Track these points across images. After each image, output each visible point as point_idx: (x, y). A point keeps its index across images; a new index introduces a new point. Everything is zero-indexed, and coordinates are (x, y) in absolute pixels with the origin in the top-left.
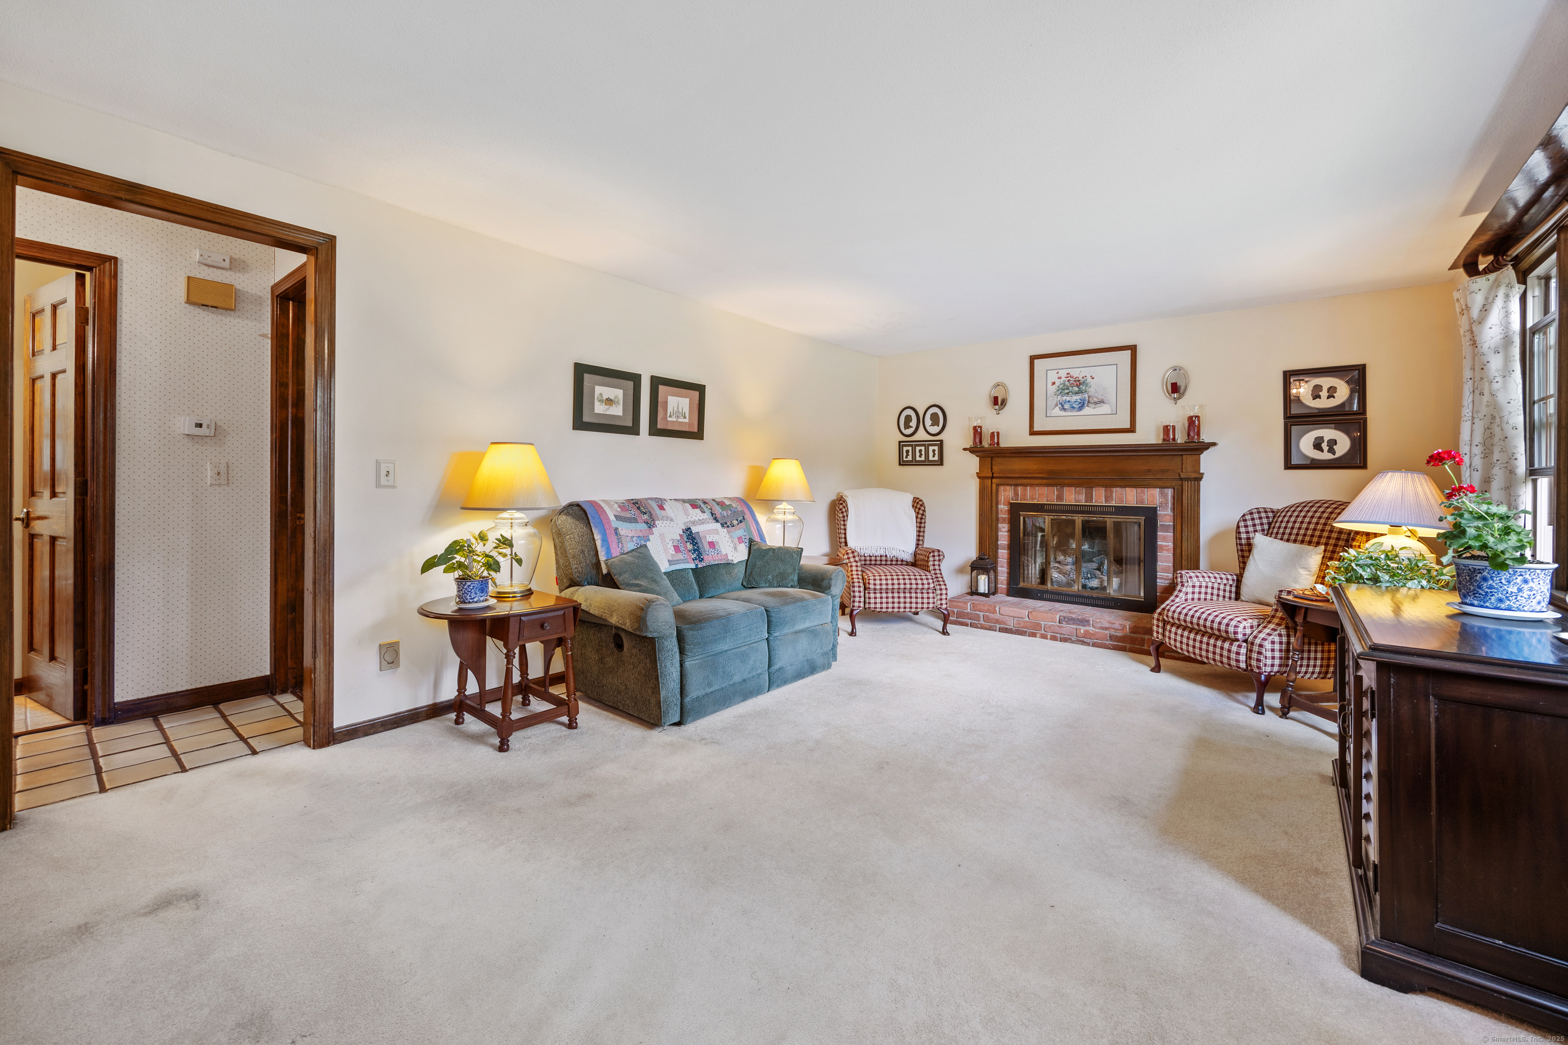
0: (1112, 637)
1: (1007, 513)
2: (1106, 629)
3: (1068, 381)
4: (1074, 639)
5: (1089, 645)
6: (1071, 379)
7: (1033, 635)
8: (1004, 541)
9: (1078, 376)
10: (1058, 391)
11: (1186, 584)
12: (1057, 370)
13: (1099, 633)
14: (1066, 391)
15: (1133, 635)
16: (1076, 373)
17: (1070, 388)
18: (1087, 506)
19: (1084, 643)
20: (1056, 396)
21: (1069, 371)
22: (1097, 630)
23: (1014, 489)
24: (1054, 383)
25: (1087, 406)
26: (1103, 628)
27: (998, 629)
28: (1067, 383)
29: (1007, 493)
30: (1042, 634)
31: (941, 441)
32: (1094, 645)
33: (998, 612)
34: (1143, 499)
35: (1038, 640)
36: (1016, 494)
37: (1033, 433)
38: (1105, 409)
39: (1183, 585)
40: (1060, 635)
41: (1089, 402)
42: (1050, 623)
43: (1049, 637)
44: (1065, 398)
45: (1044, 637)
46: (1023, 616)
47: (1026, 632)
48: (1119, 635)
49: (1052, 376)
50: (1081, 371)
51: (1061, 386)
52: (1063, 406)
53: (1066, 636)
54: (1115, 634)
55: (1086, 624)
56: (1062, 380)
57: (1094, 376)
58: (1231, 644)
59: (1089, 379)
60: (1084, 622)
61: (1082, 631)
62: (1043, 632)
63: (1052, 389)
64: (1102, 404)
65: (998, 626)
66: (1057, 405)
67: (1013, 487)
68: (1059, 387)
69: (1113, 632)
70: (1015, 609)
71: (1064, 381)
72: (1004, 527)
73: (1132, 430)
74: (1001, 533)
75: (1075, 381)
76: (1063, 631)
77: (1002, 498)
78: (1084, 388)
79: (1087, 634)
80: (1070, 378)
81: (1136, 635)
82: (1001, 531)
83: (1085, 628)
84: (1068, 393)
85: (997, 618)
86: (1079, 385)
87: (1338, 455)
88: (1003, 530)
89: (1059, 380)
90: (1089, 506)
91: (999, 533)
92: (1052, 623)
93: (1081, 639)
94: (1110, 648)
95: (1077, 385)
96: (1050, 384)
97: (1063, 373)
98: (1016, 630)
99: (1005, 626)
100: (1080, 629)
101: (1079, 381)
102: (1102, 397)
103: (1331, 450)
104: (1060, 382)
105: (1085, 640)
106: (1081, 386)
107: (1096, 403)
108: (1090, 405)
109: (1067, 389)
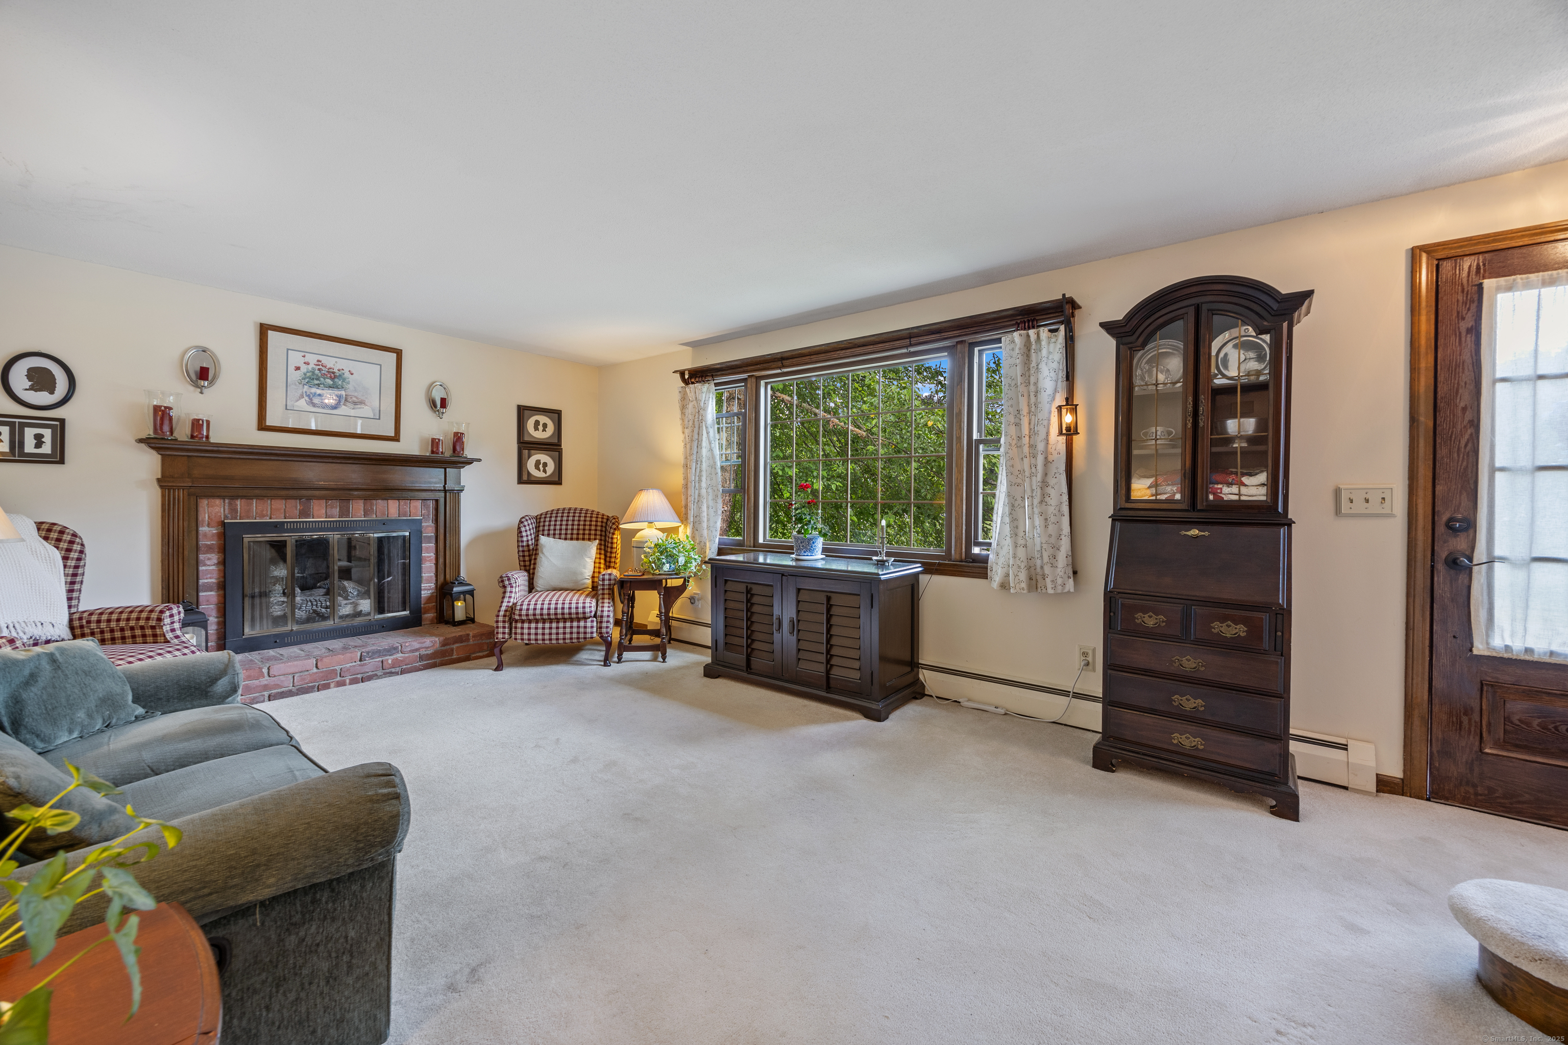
0: (421, 658)
1: (215, 538)
2: (417, 650)
3: (319, 369)
4: (379, 673)
5: (398, 674)
6: (323, 368)
7: (327, 687)
8: (210, 578)
9: (332, 366)
10: (304, 379)
11: (514, 585)
12: (304, 353)
13: (409, 657)
14: (316, 382)
15: (443, 648)
16: (330, 363)
17: (322, 379)
18: (342, 521)
19: (391, 674)
20: (301, 386)
21: (320, 358)
22: (406, 655)
23: (230, 504)
24: (298, 368)
25: (344, 405)
26: (413, 651)
27: (266, 698)
28: (317, 372)
29: (217, 509)
30: (338, 682)
31: (62, 422)
32: (403, 672)
33: (266, 674)
34: (406, 512)
35: (333, 691)
36: (233, 510)
37: (262, 426)
38: (366, 411)
39: (512, 587)
40: (362, 675)
41: (346, 400)
42: (348, 665)
43: (348, 681)
44: (314, 390)
45: (341, 684)
46: (308, 668)
47: (313, 687)
48: (429, 652)
49: (296, 359)
50: (336, 362)
51: (308, 374)
52: (311, 399)
53: (370, 673)
54: (425, 653)
55: (394, 652)
56: (310, 367)
57: (353, 371)
58: (586, 622)
59: (347, 374)
60: (392, 650)
61: (390, 661)
62: (339, 678)
63: (295, 376)
64: (363, 406)
65: (266, 694)
66: (302, 397)
67: (227, 501)
68: (305, 374)
69: (423, 652)
70: (295, 663)
71: (313, 368)
72: (209, 559)
73: (396, 438)
74: (204, 568)
75: (328, 372)
76: (366, 669)
77: (204, 516)
78: (340, 383)
79: (396, 663)
80: (321, 367)
81: (445, 648)
82: (205, 565)
83: (392, 657)
84: (318, 385)
85: (266, 682)
86: (334, 379)
87: (548, 474)
88: (208, 562)
89: (306, 366)
90: (345, 521)
91: (201, 568)
92: (351, 664)
93: (388, 671)
94: (421, 670)
95: (331, 377)
96: (291, 369)
97: (312, 359)
98: (297, 690)
99: (279, 690)
100: (388, 660)
101: (334, 373)
102: (363, 398)
103: (545, 471)
104: (307, 369)
105: (393, 670)
106: (336, 380)
107: (355, 403)
108: (348, 404)
109: (317, 379)
